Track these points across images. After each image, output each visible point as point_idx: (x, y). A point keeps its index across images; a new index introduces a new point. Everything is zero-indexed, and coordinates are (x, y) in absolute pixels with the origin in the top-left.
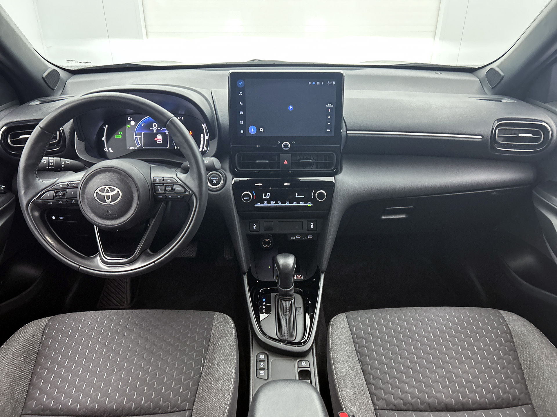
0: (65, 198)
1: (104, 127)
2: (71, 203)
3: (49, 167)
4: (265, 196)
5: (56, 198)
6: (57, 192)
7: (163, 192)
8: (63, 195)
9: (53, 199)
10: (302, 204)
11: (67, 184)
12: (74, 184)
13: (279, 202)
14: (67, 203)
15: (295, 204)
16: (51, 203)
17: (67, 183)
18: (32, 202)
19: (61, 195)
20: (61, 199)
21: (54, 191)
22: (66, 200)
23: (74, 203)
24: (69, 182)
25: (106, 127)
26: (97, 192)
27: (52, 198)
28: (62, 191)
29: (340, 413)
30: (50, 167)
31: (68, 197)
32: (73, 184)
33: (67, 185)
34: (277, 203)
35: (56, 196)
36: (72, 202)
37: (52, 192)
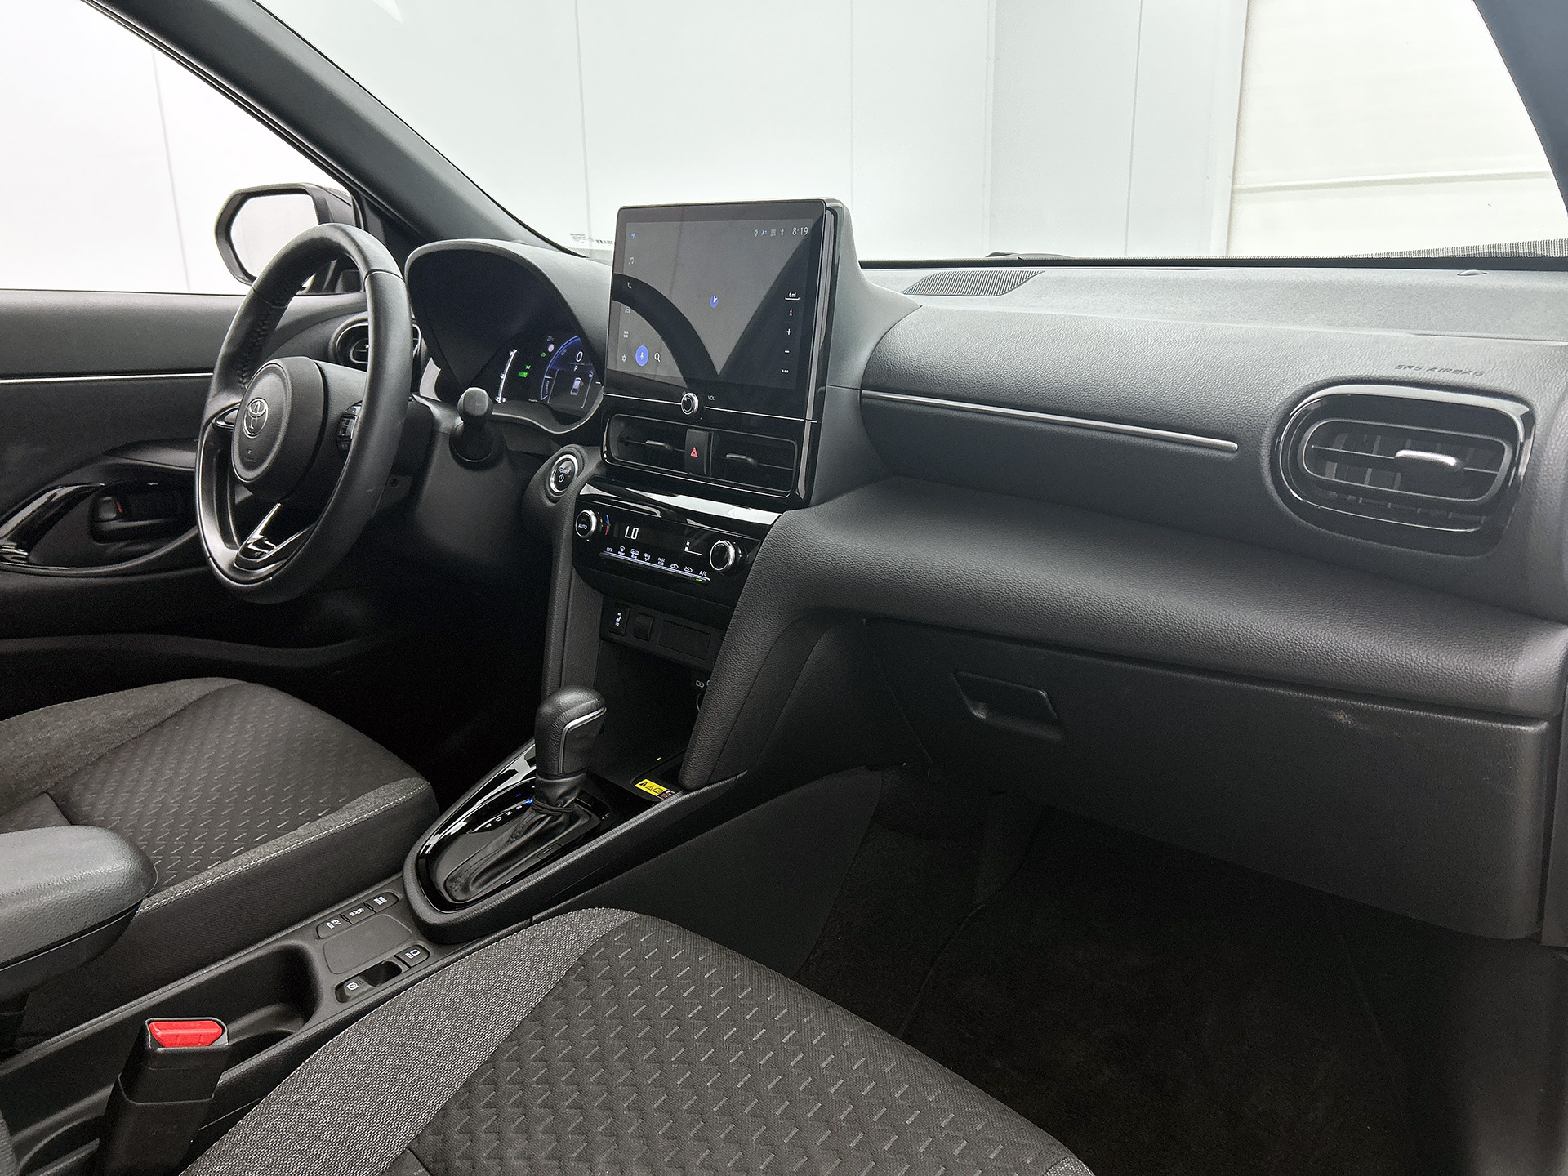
4: (629, 534)
10: (687, 572)
13: (646, 555)
15: (674, 569)
29: (149, 1023)
34: (641, 557)
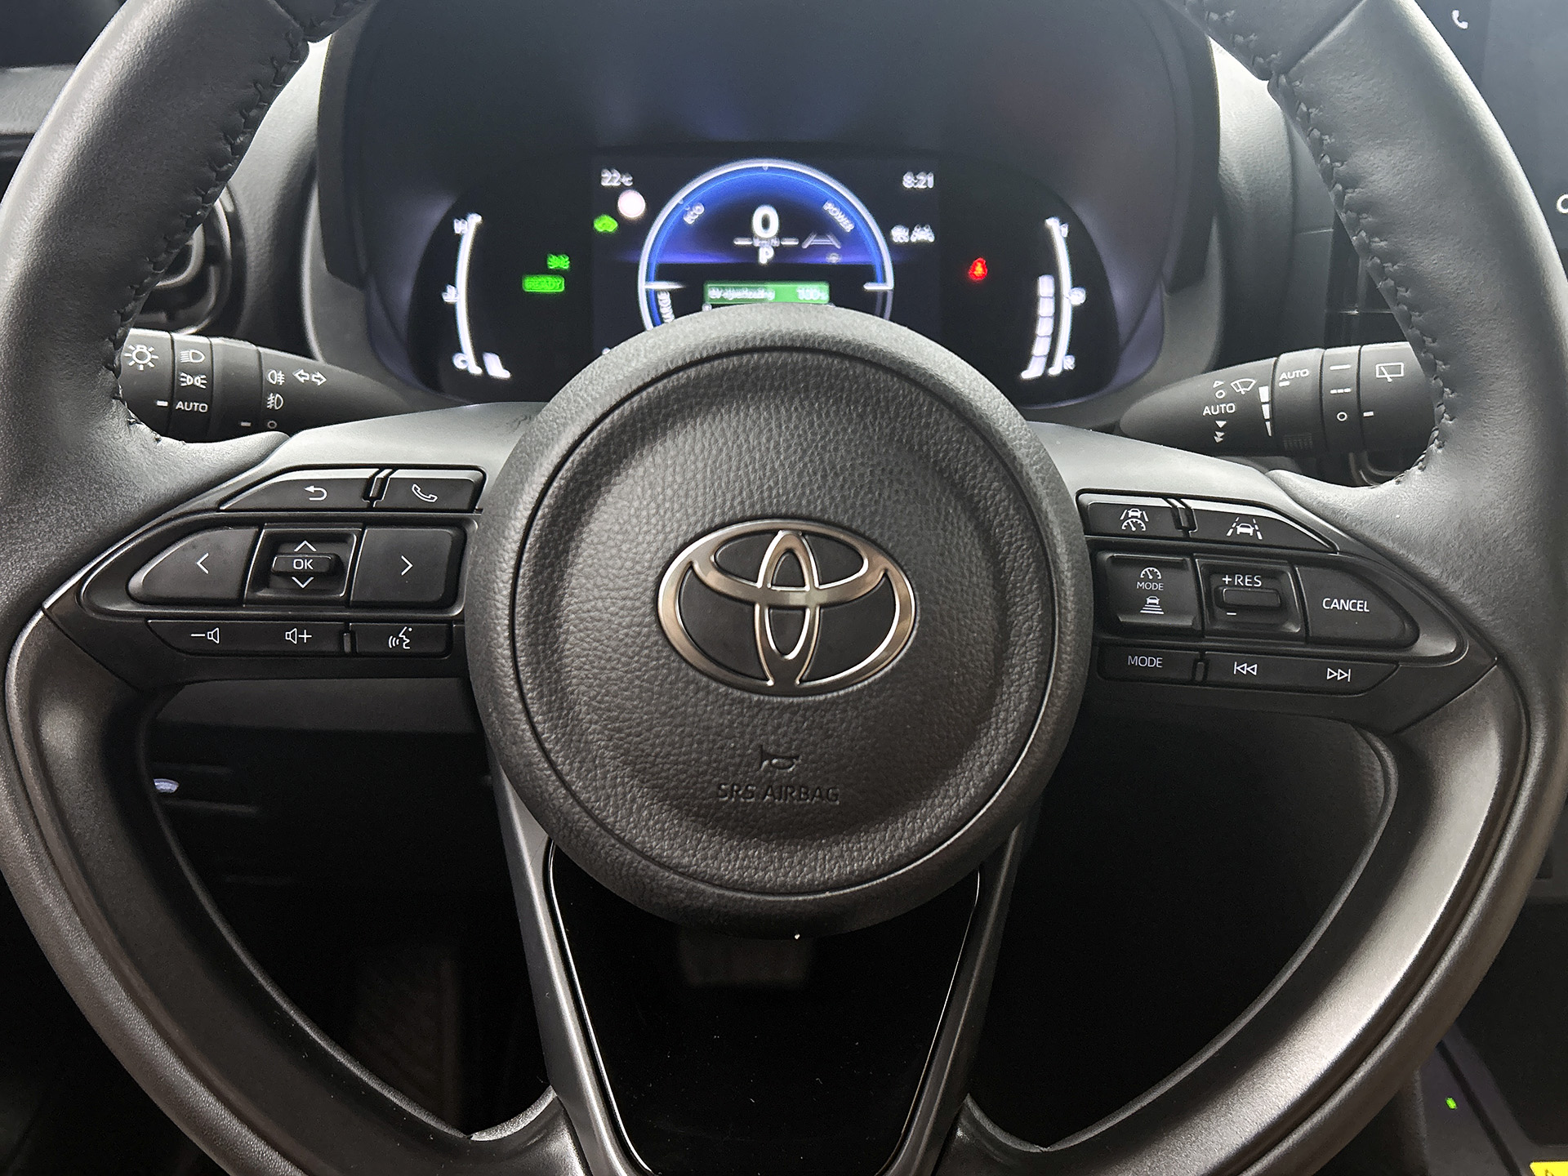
0: (336, 603)
1: (459, 227)
2: (378, 649)
3: (172, 403)
5: (263, 594)
6: (274, 545)
7: (1187, 622)
8: (316, 575)
9: (238, 602)
11: (370, 481)
12: (425, 484)
14: (347, 648)
16: (213, 636)
17: (366, 473)
18: (47, 605)
19: (303, 576)
20: (300, 608)
21: (253, 531)
22: (347, 620)
23: (406, 654)
24: (382, 467)
25: (467, 228)
26: (690, 566)
27: (229, 591)
28: (314, 539)
30: (180, 405)
31: (368, 596)
32: (416, 490)
33: (366, 496)
35: (263, 577)
36: (392, 642)
37: (236, 540)
